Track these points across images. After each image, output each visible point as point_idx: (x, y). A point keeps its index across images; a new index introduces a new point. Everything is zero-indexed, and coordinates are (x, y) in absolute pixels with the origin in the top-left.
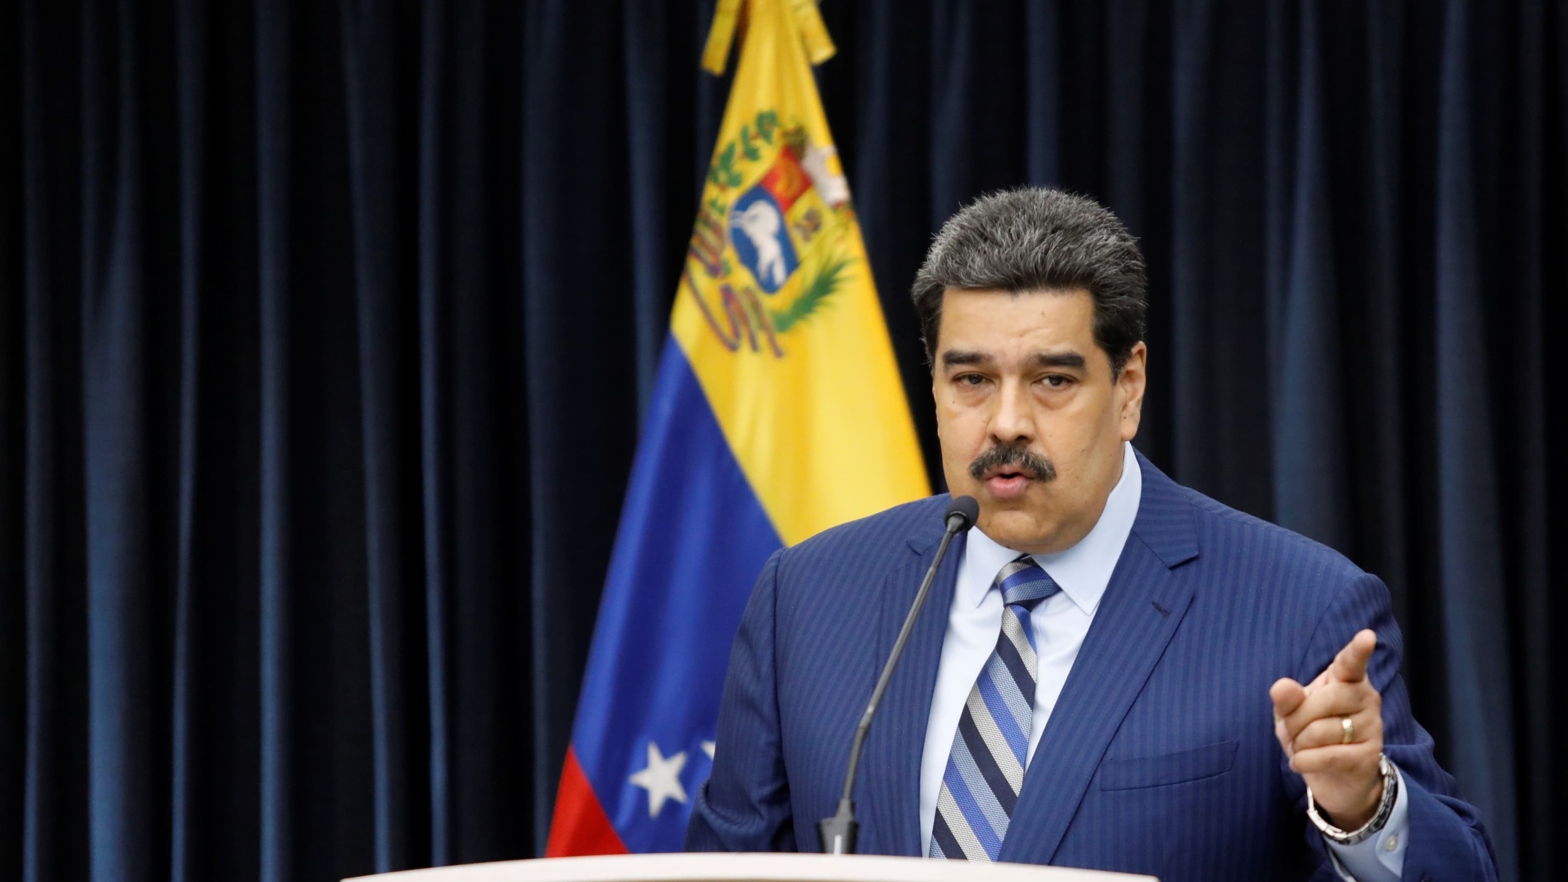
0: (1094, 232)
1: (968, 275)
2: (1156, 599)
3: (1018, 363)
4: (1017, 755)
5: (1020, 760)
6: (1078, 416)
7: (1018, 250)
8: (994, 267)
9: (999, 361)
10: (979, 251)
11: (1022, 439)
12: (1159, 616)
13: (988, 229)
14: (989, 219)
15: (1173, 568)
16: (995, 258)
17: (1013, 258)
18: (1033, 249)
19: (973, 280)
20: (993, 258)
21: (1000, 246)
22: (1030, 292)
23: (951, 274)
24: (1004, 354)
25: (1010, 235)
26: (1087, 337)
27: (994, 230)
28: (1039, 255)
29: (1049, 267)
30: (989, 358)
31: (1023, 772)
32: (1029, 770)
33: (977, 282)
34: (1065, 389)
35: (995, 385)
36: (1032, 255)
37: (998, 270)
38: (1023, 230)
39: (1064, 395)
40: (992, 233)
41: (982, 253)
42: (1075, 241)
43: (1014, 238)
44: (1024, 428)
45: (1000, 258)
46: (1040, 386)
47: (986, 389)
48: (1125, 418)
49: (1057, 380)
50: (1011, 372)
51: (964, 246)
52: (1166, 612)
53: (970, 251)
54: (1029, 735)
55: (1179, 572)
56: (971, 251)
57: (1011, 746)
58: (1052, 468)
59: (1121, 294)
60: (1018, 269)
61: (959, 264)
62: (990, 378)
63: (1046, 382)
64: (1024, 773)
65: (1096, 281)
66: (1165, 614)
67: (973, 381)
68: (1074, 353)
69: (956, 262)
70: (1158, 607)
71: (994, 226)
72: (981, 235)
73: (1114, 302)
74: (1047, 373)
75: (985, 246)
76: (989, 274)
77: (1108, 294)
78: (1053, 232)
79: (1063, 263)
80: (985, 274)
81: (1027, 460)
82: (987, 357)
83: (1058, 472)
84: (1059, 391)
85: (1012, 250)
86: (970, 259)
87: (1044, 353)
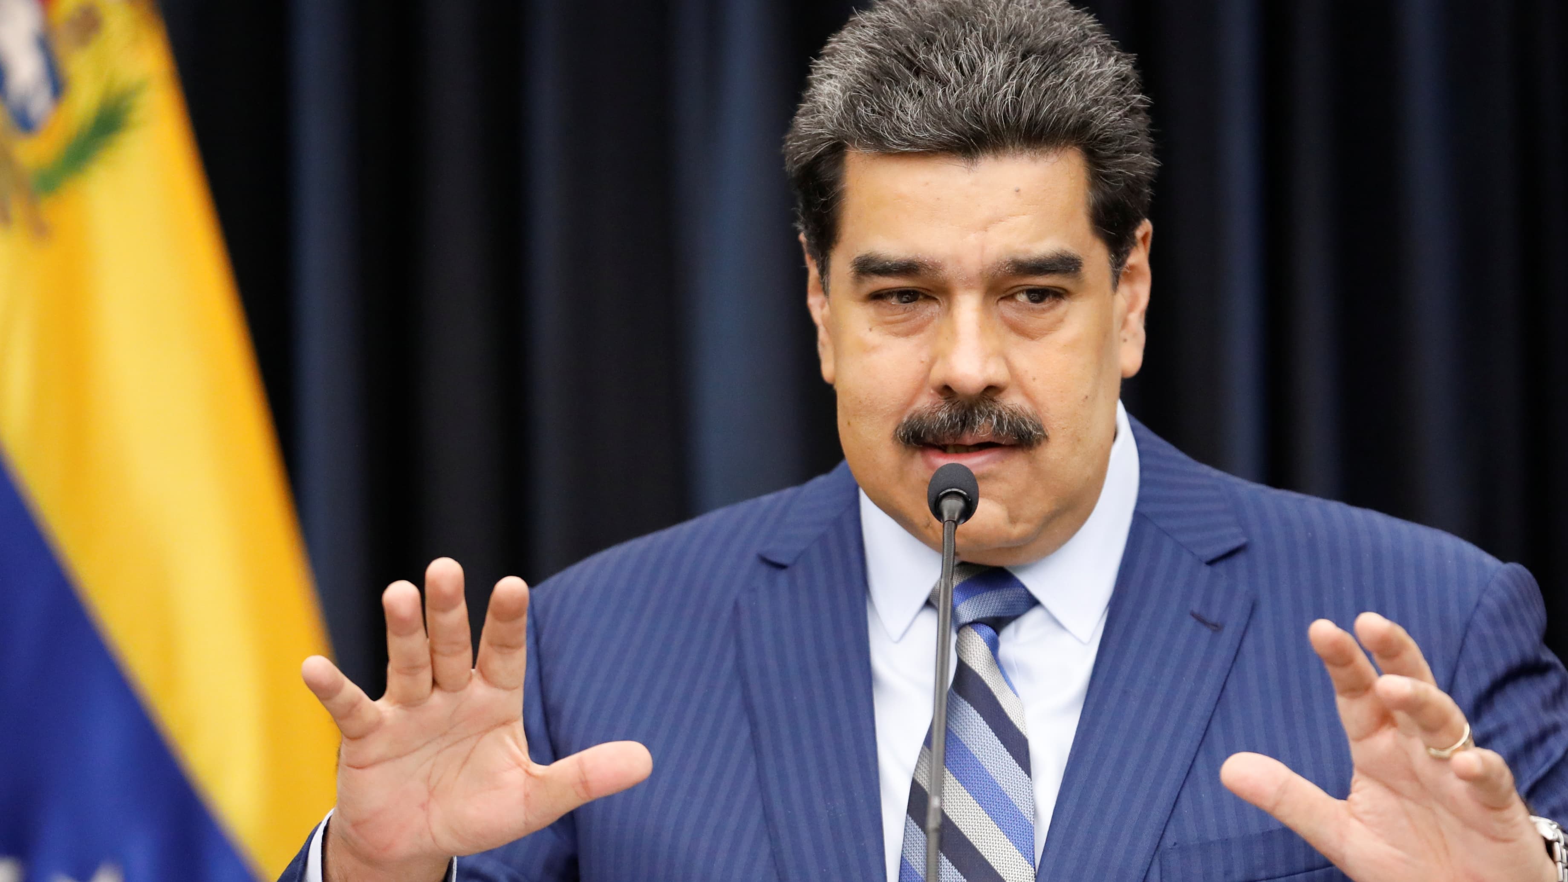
0: (1080, 53)
1: (897, 131)
2: (1196, 606)
3: (981, 273)
4: (1020, 848)
5: (1025, 855)
6: (1072, 346)
7: (975, 92)
8: (940, 119)
9: (949, 271)
10: (910, 91)
11: (992, 391)
12: (1206, 632)
13: (921, 56)
14: (918, 38)
15: (1211, 563)
16: (940, 105)
17: (968, 103)
18: (998, 89)
19: (904, 140)
20: (936, 104)
21: (944, 83)
22: (996, 157)
23: (865, 129)
24: (958, 260)
25: (959, 66)
26: (1082, 224)
27: (931, 57)
28: (1009, 97)
29: (1026, 114)
30: (935, 268)
31: (1033, 872)
32: (1040, 866)
33: (912, 144)
34: (1052, 308)
35: (940, 304)
36: (999, 98)
37: (945, 124)
38: (979, 57)
39: (1049, 317)
40: (928, 62)
41: (915, 95)
42: (1059, 70)
43: (966, 72)
44: (995, 373)
45: (947, 105)
46: (1013, 304)
47: (928, 310)
48: (1125, 340)
49: (1039, 295)
50: (969, 285)
51: (883, 84)
52: (1215, 625)
53: (894, 92)
54: (1033, 815)
55: (1221, 568)
56: (897, 93)
57: (1008, 835)
58: (1040, 428)
59: (1129, 151)
60: (979, 122)
61: (880, 114)
62: (934, 295)
63: (1022, 298)
64: (1035, 874)
65: (1094, 134)
66: (1214, 628)
67: (904, 299)
68: (1066, 252)
69: (873, 111)
70: (1200, 619)
71: (929, 51)
72: (910, 65)
73: (1120, 165)
74: (1024, 285)
75: (920, 83)
76: (932, 131)
77: (1109, 153)
78: (1024, 57)
79: (1046, 109)
80: (927, 130)
81: (1000, 422)
82: (930, 267)
83: (1049, 433)
84: (1044, 311)
85: (967, 89)
86: (897, 106)
87: (1022, 257)
